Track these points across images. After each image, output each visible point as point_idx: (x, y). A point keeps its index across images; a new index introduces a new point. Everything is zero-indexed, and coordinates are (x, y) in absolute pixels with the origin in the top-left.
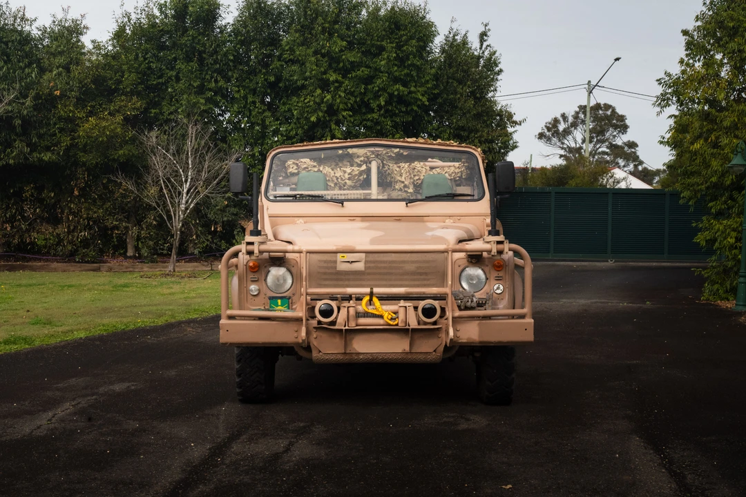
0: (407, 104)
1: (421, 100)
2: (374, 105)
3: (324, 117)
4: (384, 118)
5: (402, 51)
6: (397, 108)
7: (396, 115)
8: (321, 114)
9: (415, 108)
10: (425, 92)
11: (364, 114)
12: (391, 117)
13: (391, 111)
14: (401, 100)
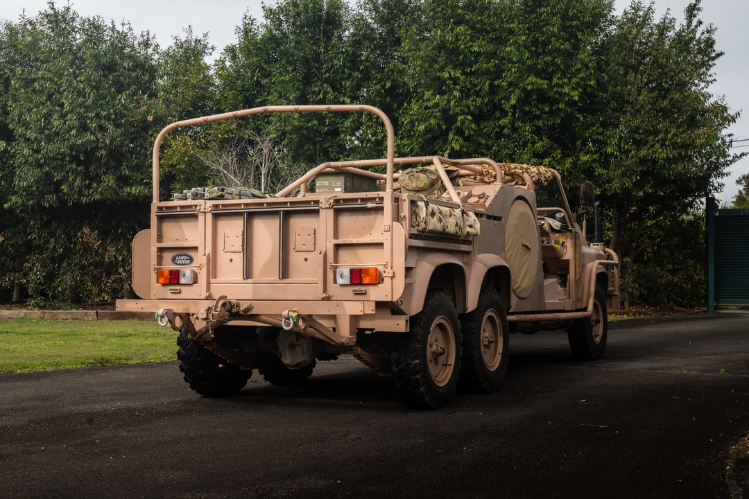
0: (553, 101)
1: (568, 94)
2: (507, 106)
3: (438, 124)
4: (522, 122)
5: (543, 33)
6: (539, 109)
7: (538, 117)
8: (432, 121)
9: (561, 106)
10: (578, 84)
11: (499, 119)
12: (532, 120)
13: (530, 112)
14: (543, 97)
